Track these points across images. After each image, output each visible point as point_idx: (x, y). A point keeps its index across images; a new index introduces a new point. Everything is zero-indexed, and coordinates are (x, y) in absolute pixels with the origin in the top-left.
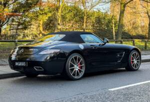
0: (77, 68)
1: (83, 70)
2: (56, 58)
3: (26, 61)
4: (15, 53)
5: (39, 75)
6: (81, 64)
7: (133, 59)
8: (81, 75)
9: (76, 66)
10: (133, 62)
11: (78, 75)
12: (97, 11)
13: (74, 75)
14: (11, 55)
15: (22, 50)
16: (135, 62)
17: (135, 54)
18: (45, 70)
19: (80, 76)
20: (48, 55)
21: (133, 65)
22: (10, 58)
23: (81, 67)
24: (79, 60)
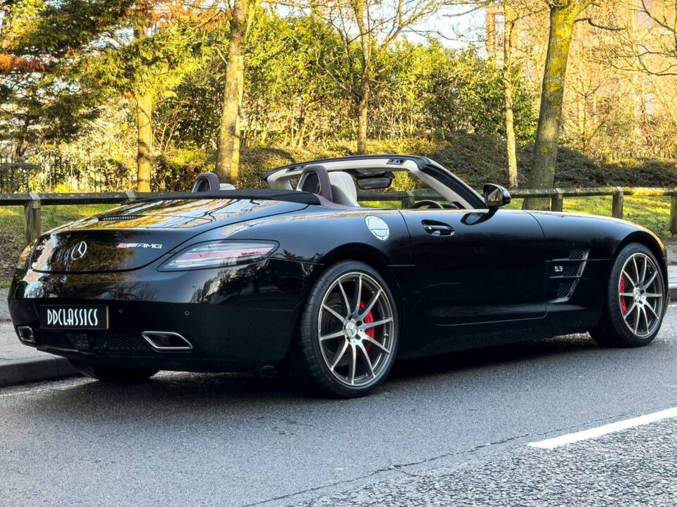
0: (355, 335)
1: (388, 347)
2: (249, 289)
3: (100, 305)
4: (42, 263)
5: (162, 374)
6: (376, 315)
7: (629, 288)
8: (378, 370)
9: (350, 325)
10: (629, 301)
11: (363, 369)
12: (427, 45)
13: (343, 370)
14: (23, 272)
15: (81, 249)
16: (641, 301)
17: (640, 261)
18: (197, 349)
19: (375, 377)
20: (213, 274)
21: (631, 318)
22: (18, 287)
23: (377, 333)
24: (367, 297)
